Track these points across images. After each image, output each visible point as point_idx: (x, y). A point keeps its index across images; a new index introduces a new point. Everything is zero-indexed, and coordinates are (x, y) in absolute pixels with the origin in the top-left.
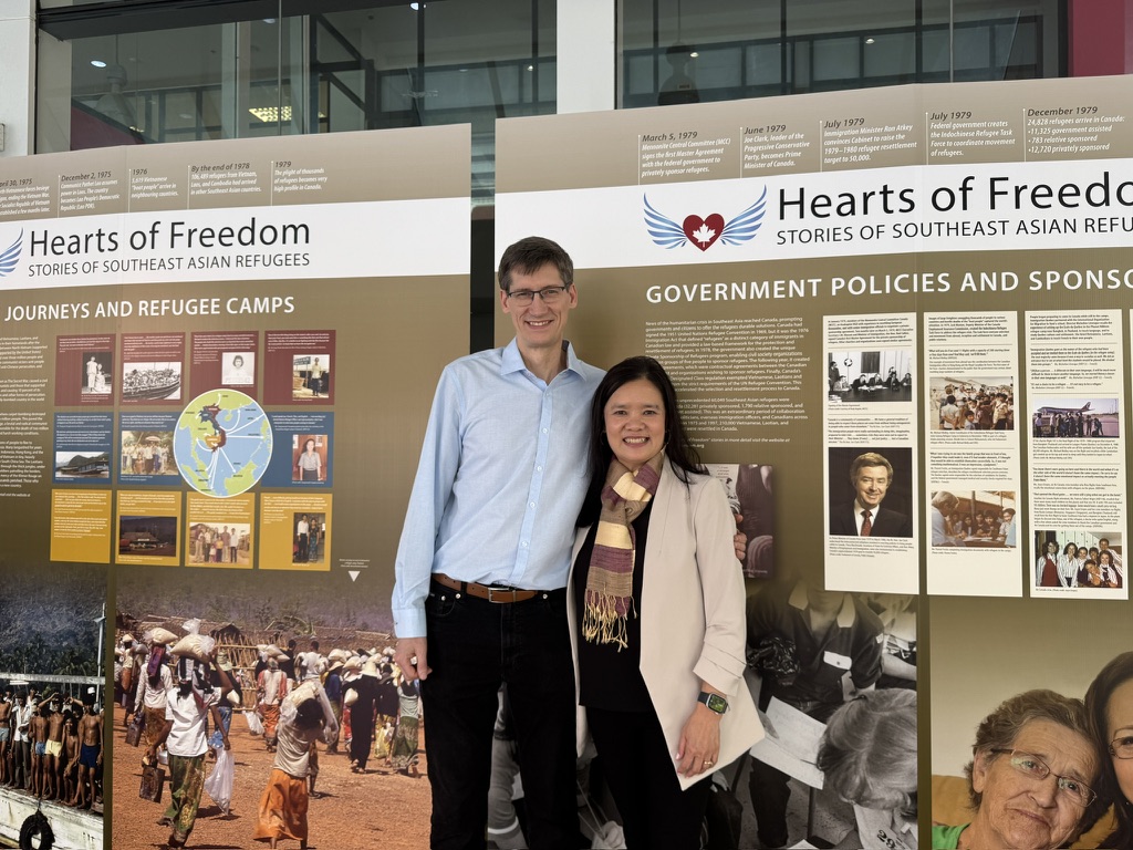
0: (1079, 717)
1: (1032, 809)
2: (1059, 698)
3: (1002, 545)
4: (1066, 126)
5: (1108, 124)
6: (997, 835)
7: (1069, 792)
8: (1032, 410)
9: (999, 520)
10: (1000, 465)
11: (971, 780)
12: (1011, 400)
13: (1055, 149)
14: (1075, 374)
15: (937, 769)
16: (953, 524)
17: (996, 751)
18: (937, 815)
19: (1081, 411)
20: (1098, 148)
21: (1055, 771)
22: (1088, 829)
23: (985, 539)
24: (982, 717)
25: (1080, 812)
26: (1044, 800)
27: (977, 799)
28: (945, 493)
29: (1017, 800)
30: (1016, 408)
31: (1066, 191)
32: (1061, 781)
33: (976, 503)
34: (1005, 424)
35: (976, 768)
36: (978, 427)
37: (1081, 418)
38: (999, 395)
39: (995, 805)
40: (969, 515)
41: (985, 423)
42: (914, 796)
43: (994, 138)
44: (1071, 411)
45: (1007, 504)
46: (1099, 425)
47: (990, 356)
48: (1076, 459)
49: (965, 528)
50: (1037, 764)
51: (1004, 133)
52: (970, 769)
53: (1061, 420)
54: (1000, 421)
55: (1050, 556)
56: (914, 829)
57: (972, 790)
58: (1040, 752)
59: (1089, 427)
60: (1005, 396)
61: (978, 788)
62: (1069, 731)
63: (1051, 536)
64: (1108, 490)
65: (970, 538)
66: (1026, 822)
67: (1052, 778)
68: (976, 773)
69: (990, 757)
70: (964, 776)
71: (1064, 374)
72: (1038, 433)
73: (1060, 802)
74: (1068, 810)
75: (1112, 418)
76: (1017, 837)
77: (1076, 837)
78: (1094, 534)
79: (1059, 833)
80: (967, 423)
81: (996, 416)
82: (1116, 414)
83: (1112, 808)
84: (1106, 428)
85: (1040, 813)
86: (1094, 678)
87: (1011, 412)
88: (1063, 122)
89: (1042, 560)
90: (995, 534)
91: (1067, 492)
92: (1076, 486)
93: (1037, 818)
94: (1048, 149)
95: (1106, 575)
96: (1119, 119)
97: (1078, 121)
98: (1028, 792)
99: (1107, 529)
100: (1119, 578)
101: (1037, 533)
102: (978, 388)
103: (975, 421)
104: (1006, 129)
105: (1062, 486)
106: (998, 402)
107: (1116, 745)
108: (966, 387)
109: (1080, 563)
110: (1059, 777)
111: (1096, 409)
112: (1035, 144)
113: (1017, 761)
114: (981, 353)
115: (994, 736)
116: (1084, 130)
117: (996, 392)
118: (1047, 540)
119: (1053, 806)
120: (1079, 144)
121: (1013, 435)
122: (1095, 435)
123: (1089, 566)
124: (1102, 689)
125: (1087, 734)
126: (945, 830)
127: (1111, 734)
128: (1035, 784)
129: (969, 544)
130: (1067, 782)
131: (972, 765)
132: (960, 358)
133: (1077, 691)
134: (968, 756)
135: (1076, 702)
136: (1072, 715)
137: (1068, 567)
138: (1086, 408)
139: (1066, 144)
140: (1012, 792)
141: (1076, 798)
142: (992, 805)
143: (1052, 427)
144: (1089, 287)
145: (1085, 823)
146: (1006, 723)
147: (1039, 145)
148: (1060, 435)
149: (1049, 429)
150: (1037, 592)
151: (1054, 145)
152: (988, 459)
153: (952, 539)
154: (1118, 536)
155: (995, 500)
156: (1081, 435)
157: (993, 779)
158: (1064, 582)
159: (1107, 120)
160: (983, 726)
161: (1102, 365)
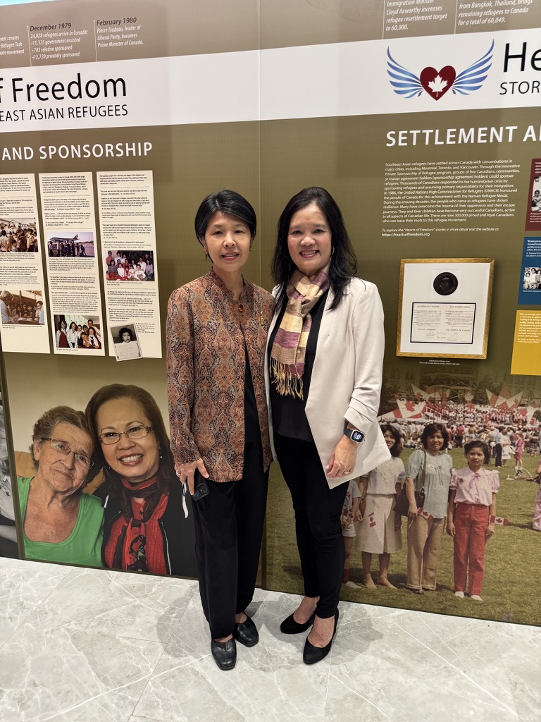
0: (83, 421)
1: (63, 470)
2: (72, 411)
3: (37, 323)
4: (54, 38)
5: (77, 37)
6: (48, 482)
7: (80, 461)
8: (47, 240)
9: (35, 308)
10: (33, 275)
11: (33, 454)
12: (36, 233)
13: (48, 56)
14: (69, 216)
15: (16, 448)
16: (12, 310)
17: (44, 439)
18: (19, 473)
19: (73, 240)
20: (73, 55)
21: (73, 450)
22: (91, 481)
23: (28, 320)
24: (35, 421)
25: (86, 471)
26: (68, 465)
27: (37, 464)
28: (6, 292)
29: (55, 465)
30: (38, 237)
31: (56, 88)
32: (76, 455)
33: (22, 297)
34: (33, 248)
35: (35, 448)
36: (19, 250)
37: (73, 245)
38: (29, 230)
39: (45, 467)
40: (19, 305)
41: (23, 248)
42: (7, 462)
43: (12, 49)
44: (68, 240)
45: (38, 298)
46: (83, 249)
47: (22, 204)
48: (73, 271)
49: (18, 313)
50: (64, 446)
51: (17, 45)
52: (32, 448)
53: (63, 246)
54: (30, 246)
55: (62, 330)
56: (9, 479)
57: (34, 459)
58: (65, 440)
59: (78, 250)
60: (32, 231)
61: (37, 458)
62: (79, 429)
63: (62, 317)
64: (91, 291)
65: (21, 319)
66: (61, 476)
67: (71, 453)
68: (35, 451)
69: (41, 442)
70: (29, 452)
71: (62, 215)
72: (51, 254)
73: (76, 466)
74: (81, 470)
75: (90, 245)
76: (57, 484)
77: (85, 485)
78: (85, 317)
79: (77, 482)
80: (13, 248)
81: (28, 243)
82: (92, 242)
83: (102, 470)
84: (87, 252)
85: (67, 471)
86: (89, 400)
87: (36, 241)
88: (51, 35)
89: (58, 332)
90: (34, 317)
91: (69, 291)
92: (73, 288)
93: (65, 474)
94: (44, 56)
95: (92, 341)
96: (85, 32)
97: (60, 34)
98: (60, 460)
99: (91, 314)
100: (100, 344)
101: (55, 316)
102: (17, 225)
103: (18, 247)
104: (18, 42)
105: (66, 288)
106: (28, 234)
107: (102, 437)
108: (11, 225)
109: (78, 334)
110: (75, 453)
111: (81, 239)
112: (36, 53)
113: (54, 445)
114: (17, 202)
115: (42, 431)
116: (64, 41)
117: (27, 228)
118: (61, 320)
119: (73, 468)
120: (62, 52)
121: (38, 255)
122: (82, 255)
123: (83, 336)
124: (94, 406)
125: (87, 430)
126: (23, 479)
127: (99, 431)
128: (63, 457)
129: (21, 322)
130: (79, 456)
131: (33, 446)
132: (6, 206)
133: (81, 407)
134: (31, 442)
135: (81, 413)
136: (79, 420)
137: (73, 337)
138: (76, 238)
139: (54, 53)
140: (53, 461)
141: (84, 465)
142: (44, 467)
143: (59, 250)
144: (73, 157)
145: (89, 477)
146: (47, 424)
147: (38, 54)
148: (63, 255)
149: (57, 251)
150: (58, 351)
151: (47, 53)
152: (27, 270)
153: (12, 319)
154: (97, 318)
155: (32, 296)
156: (74, 256)
157: (43, 454)
158: (71, 345)
159: (77, 33)
160: (36, 426)
161: (83, 210)
